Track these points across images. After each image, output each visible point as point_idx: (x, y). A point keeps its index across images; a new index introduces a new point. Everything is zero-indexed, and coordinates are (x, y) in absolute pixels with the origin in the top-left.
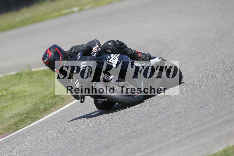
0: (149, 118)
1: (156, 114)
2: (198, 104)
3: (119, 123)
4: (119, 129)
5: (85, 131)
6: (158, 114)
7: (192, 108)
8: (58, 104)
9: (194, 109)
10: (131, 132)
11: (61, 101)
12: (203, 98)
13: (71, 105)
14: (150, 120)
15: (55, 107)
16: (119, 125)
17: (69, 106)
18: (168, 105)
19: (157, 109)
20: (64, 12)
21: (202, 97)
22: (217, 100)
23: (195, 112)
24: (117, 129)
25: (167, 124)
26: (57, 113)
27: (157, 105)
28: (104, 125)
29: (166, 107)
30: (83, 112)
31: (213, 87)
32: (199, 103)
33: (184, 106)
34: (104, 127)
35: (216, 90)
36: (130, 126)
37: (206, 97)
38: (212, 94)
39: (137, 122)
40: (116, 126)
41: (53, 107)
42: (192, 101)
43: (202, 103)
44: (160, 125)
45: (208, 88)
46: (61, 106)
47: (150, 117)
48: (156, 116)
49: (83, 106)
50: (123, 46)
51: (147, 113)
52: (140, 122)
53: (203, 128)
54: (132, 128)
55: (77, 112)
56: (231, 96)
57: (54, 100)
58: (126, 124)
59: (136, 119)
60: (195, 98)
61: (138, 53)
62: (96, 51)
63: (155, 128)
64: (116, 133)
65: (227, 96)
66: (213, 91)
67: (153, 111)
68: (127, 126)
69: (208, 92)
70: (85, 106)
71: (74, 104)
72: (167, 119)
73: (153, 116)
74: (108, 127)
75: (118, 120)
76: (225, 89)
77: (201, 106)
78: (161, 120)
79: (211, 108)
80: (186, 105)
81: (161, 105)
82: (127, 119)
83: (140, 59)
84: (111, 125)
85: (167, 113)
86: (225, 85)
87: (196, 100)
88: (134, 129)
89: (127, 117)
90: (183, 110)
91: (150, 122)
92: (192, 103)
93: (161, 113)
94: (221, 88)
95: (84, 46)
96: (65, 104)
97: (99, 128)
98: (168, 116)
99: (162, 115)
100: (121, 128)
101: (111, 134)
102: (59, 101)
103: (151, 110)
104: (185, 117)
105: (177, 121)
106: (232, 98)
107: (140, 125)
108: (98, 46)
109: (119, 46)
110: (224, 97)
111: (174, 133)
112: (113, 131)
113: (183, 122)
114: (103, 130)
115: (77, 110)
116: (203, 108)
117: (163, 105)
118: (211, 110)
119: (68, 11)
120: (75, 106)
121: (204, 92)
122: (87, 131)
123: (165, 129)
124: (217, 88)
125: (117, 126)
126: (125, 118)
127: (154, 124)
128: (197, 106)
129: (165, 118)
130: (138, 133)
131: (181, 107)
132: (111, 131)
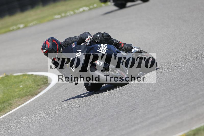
0: (86, 121)
1: (92, 117)
2: (128, 108)
3: (60, 125)
4: (59, 130)
5: (30, 133)
6: (93, 117)
7: (124, 112)
8: (6, 109)
9: (125, 112)
10: (71, 133)
11: (9, 106)
12: (133, 103)
13: (17, 110)
14: (86, 122)
15: (3, 111)
16: (60, 127)
17: (16, 111)
18: (103, 109)
19: (93, 113)
20: (11, 28)
21: (132, 101)
22: (145, 105)
23: (126, 115)
24: (58, 130)
25: (102, 126)
26: (5, 117)
27: (93, 109)
28: (46, 126)
29: (101, 111)
30: (28, 115)
31: (141, 93)
32: (130, 107)
33: (116, 110)
34: (46, 129)
35: (144, 96)
36: (69, 127)
37: (135, 102)
38: (141, 100)
39: (75, 124)
40: (56, 127)
41: (1, 111)
42: (123, 106)
43: (132, 107)
44: (95, 126)
45: (138, 94)
46: (8, 110)
47: (87, 119)
48: (92, 119)
49: (28, 111)
50: (109, 38)
51: (84, 116)
52: (78, 123)
53: (133, 129)
54: (71, 129)
55: (23, 116)
56: (157, 101)
57: (2, 105)
58: (66, 126)
59: (74, 122)
60: (126, 103)
61: (121, 43)
62: (89, 41)
63: (91, 129)
64: (57, 134)
65: (153, 101)
66: (142, 97)
67: (89, 114)
68: (66, 127)
69: (137, 97)
70: (30, 111)
71: (20, 109)
72: (102, 122)
73: (90, 119)
74: (50, 128)
75: (59, 122)
76: (152, 95)
77: (131, 110)
78: (96, 122)
79: (140, 112)
80: (118, 109)
81: (96, 109)
82: (66, 122)
83: (123, 48)
84: (53, 127)
85: (101, 116)
86: (152, 91)
87: (127, 104)
88: (73, 130)
89: (67, 120)
90: (116, 114)
91: (87, 124)
92: (123, 107)
93: (96, 116)
94: (148, 94)
95: (77, 37)
96: (12, 109)
97: (42, 129)
98: (103, 118)
99: (97, 117)
100: (61, 130)
101: (53, 134)
102: (6, 106)
103: (87, 113)
104: (117, 119)
105: (110, 123)
106: (158, 103)
107: (78, 127)
108: (90, 37)
109: (106, 38)
110: (152, 101)
111: (107, 133)
112: (54, 132)
113: (116, 123)
114: (45, 131)
115: (23, 114)
116: (133, 112)
117: (98, 109)
118: (140, 113)
119: (15, 27)
120: (20, 110)
121: (134, 97)
122: (31, 132)
123: (99, 130)
124: (145, 94)
125: (58, 128)
126: (65, 120)
127: (91, 126)
128: (128, 110)
129: (100, 121)
130: (76, 133)
131: (113, 111)
132: (53, 132)
